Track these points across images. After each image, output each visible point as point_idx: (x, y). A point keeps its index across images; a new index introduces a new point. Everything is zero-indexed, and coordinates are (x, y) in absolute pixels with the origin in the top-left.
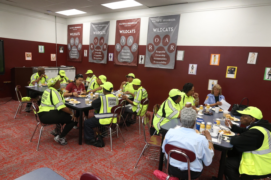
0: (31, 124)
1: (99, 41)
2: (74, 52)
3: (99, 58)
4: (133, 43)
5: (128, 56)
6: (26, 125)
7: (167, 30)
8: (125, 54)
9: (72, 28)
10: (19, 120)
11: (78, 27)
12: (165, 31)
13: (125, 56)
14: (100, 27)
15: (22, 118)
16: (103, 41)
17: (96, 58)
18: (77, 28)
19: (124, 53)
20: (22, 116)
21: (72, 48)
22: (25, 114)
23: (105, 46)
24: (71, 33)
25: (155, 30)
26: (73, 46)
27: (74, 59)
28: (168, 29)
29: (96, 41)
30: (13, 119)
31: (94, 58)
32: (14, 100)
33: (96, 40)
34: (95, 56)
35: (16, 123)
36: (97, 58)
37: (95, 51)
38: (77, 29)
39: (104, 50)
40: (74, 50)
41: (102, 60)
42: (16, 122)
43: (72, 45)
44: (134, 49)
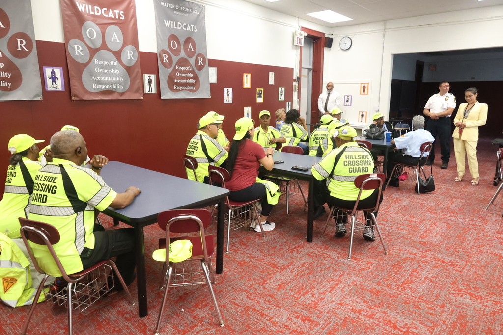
4: (124, 45)
5: (115, 75)
7: (188, 29)
8: (105, 71)
12: (185, 29)
13: (105, 75)
16: (7, 23)
19: (102, 67)
23: (21, 42)
25: (167, 24)
28: (191, 27)
44: (129, 58)
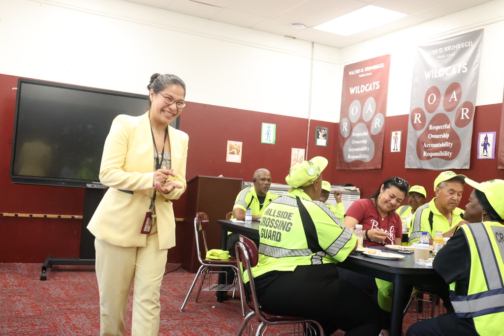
0: (224, 331)
1: (442, 98)
2: (358, 142)
3: (441, 154)
6: (210, 329)
9: (358, 71)
10: (194, 315)
11: (375, 67)
14: (450, 52)
15: (200, 313)
16: (459, 96)
17: (431, 155)
18: (372, 71)
20: (202, 309)
21: (354, 130)
22: (209, 304)
23: (465, 111)
24: (353, 86)
26: (356, 124)
27: (358, 163)
29: (431, 101)
30: (178, 311)
31: (425, 154)
32: (186, 271)
33: (432, 97)
34: (426, 149)
35: (185, 323)
36: (436, 154)
37: (428, 131)
38: (371, 74)
39: (461, 123)
40: (358, 135)
41: (454, 157)
42: (184, 319)
43: (354, 121)
